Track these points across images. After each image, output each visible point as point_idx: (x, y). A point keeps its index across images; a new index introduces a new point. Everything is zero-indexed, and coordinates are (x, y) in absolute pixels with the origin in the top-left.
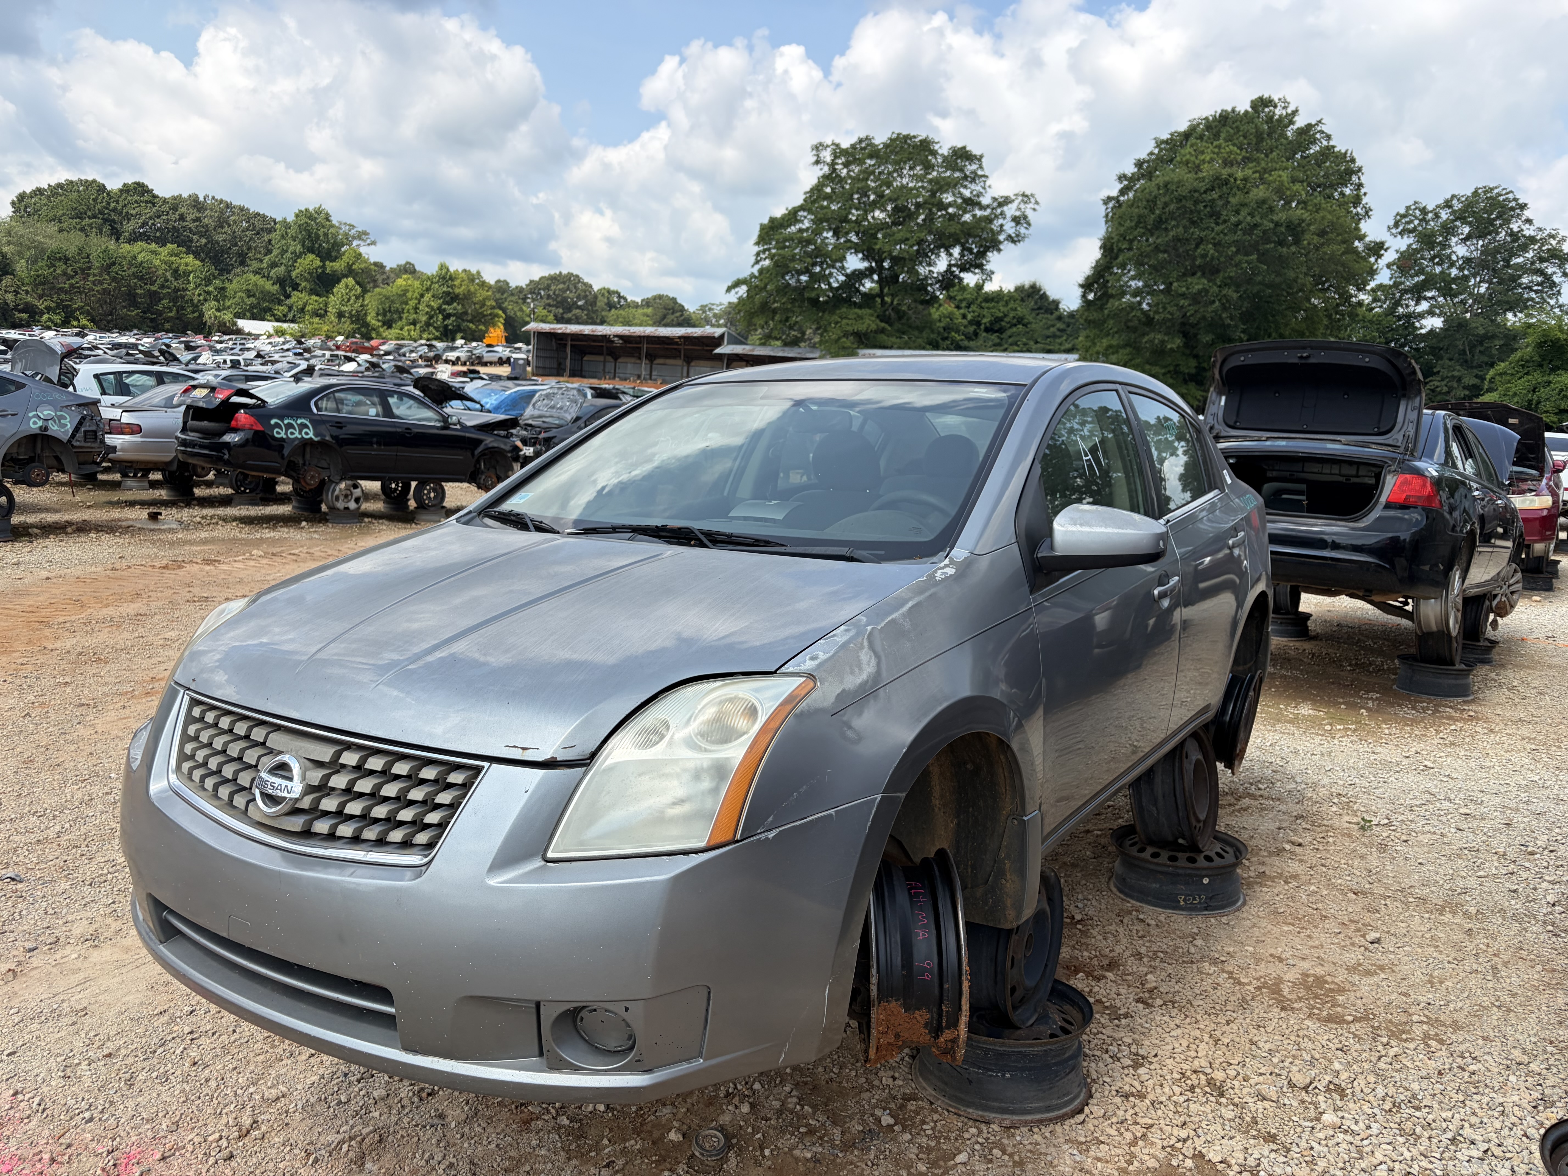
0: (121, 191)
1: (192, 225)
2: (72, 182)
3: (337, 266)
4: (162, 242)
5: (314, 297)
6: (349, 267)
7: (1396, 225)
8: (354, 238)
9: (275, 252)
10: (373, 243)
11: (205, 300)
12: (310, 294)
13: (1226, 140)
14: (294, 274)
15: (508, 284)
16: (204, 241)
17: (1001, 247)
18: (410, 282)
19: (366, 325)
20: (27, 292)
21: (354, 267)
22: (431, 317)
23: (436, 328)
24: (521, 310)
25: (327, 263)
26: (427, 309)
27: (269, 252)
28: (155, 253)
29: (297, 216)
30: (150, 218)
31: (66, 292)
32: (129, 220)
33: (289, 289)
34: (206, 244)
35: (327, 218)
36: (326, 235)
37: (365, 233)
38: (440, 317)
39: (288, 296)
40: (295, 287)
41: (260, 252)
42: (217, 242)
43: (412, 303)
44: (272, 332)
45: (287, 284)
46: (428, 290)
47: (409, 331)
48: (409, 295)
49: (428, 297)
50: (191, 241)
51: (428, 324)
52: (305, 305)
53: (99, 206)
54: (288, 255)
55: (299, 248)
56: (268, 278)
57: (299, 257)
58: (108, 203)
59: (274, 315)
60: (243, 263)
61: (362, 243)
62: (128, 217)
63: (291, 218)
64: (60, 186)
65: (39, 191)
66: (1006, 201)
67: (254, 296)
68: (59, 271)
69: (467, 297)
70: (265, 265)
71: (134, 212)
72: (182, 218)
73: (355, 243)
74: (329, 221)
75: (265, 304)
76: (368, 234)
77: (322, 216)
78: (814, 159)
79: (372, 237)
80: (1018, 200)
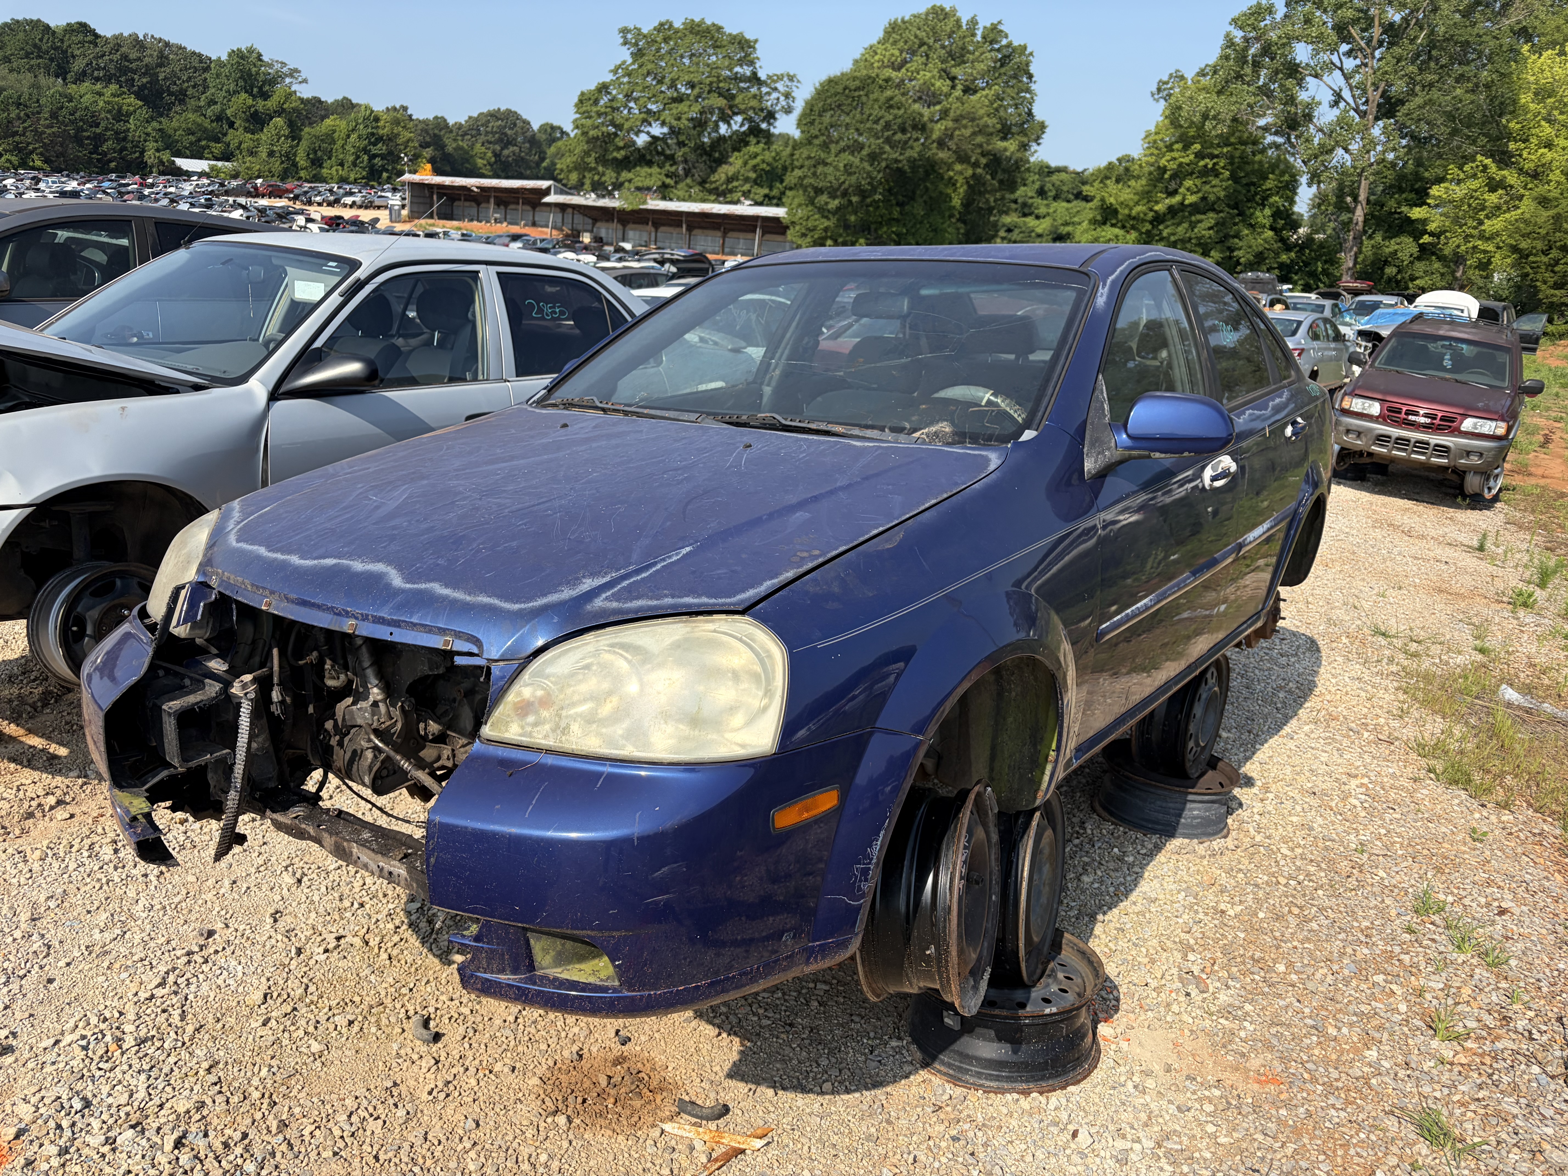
0: (64, 30)
1: (134, 65)
2: (17, 22)
3: (269, 105)
4: (105, 82)
5: (249, 136)
6: (281, 105)
7: (1159, 90)
8: (286, 76)
9: (211, 91)
10: (305, 81)
11: (145, 141)
12: (245, 132)
13: (892, 44)
14: (229, 113)
15: (445, 120)
16: (145, 80)
17: (777, 116)
18: (338, 122)
19: (295, 164)
21: (285, 106)
22: (358, 157)
23: (363, 168)
25: (260, 101)
26: (353, 150)
27: (206, 90)
28: (99, 93)
29: (230, 55)
30: (94, 58)
31: (21, 135)
32: (74, 59)
33: (225, 126)
34: (147, 84)
35: (259, 57)
36: (258, 73)
37: (297, 71)
38: (366, 157)
39: (225, 135)
40: (231, 125)
41: (197, 90)
42: (158, 81)
43: (340, 143)
44: (207, 170)
45: (224, 122)
46: (353, 130)
47: (337, 171)
48: (336, 135)
49: (354, 137)
50: (133, 81)
51: (354, 164)
52: (240, 143)
53: (45, 46)
54: (223, 93)
55: (232, 87)
56: (205, 116)
57: (233, 95)
58: (53, 43)
59: (210, 153)
60: (182, 102)
61: (294, 81)
62: (74, 56)
63: (224, 57)
66: (780, 78)
67: (193, 134)
68: (12, 115)
69: (391, 138)
70: (202, 103)
71: (77, 52)
72: (125, 57)
73: (288, 80)
74: (261, 60)
75: (203, 143)
76: (299, 72)
77: (255, 55)
78: (622, 40)
79: (304, 75)
80: (785, 79)
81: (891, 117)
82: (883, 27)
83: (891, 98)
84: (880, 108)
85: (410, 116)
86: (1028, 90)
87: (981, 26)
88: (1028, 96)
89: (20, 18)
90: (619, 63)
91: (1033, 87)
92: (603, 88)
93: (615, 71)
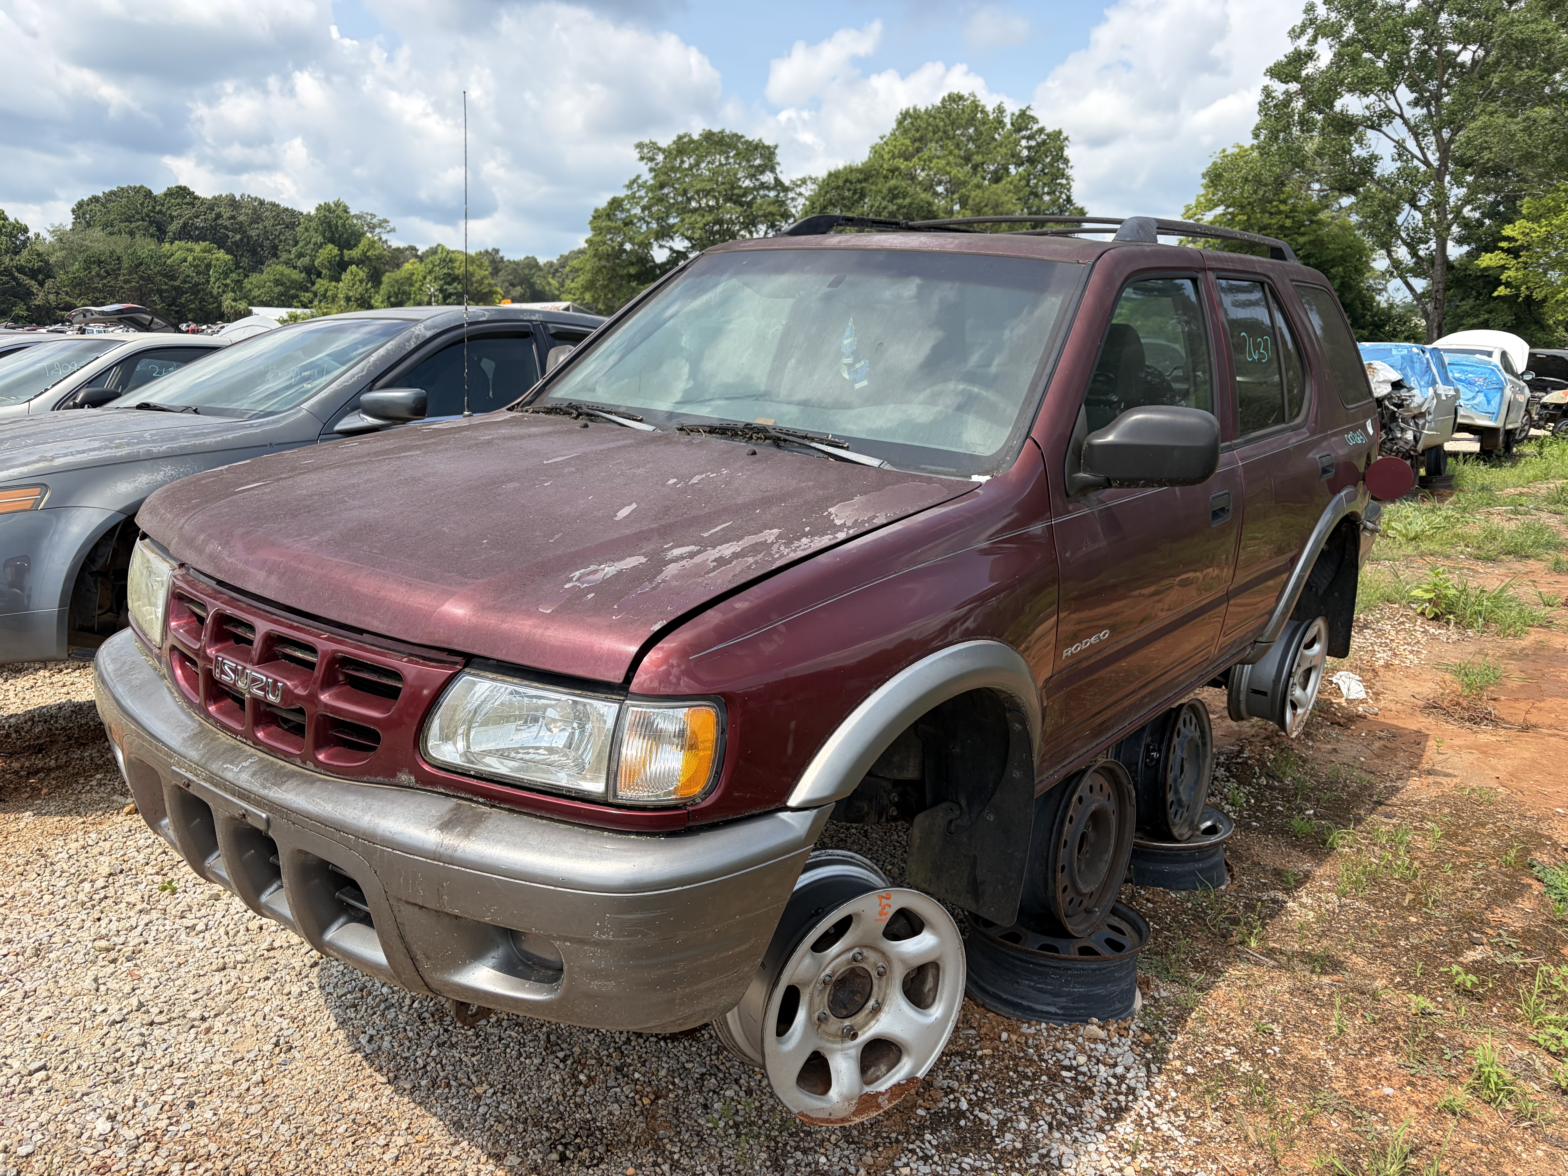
0: (165, 194)
1: (228, 223)
2: (122, 189)
3: (355, 253)
4: (197, 240)
5: (334, 284)
6: (364, 253)
8: (376, 226)
9: (301, 244)
10: (393, 230)
11: (224, 292)
12: (330, 281)
13: (904, 134)
14: (316, 263)
16: (238, 237)
18: (414, 264)
20: (67, 293)
21: (369, 254)
24: (549, 284)
25: (345, 251)
26: (427, 290)
27: (296, 243)
28: (191, 250)
29: (317, 209)
30: (190, 218)
31: (100, 291)
32: (172, 220)
33: (313, 277)
34: (241, 240)
35: (346, 210)
36: (344, 225)
37: (386, 221)
39: (313, 284)
40: (319, 275)
41: (288, 244)
42: (252, 237)
43: (417, 285)
44: (285, 317)
45: (312, 272)
46: (430, 272)
48: (414, 278)
49: (429, 278)
50: (228, 237)
52: (326, 290)
53: (145, 210)
54: (311, 246)
55: (320, 239)
56: (295, 268)
57: (320, 247)
58: (154, 207)
59: (300, 301)
60: (275, 255)
61: (383, 231)
62: (172, 218)
63: (313, 212)
64: (112, 193)
65: (95, 199)
67: (282, 285)
68: (93, 273)
70: (293, 256)
71: (175, 214)
72: (219, 216)
73: (376, 230)
74: (347, 213)
75: (292, 292)
76: (388, 222)
77: (341, 208)
78: (638, 156)
79: (391, 225)
80: (808, 182)
81: (895, 207)
82: (895, 118)
83: (896, 188)
84: (883, 199)
85: (502, 258)
86: (1063, 176)
87: (1008, 113)
88: (1064, 181)
89: (125, 186)
90: (633, 177)
91: (1068, 172)
92: (616, 204)
93: (629, 186)
